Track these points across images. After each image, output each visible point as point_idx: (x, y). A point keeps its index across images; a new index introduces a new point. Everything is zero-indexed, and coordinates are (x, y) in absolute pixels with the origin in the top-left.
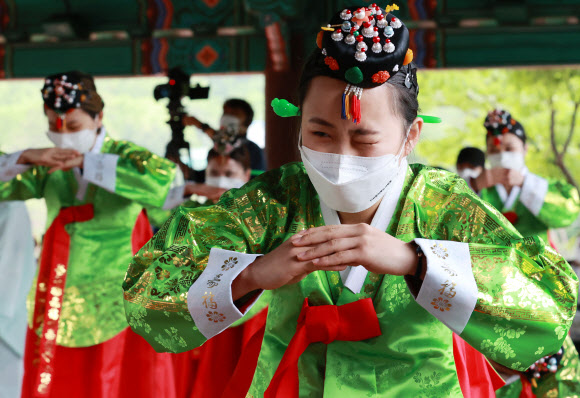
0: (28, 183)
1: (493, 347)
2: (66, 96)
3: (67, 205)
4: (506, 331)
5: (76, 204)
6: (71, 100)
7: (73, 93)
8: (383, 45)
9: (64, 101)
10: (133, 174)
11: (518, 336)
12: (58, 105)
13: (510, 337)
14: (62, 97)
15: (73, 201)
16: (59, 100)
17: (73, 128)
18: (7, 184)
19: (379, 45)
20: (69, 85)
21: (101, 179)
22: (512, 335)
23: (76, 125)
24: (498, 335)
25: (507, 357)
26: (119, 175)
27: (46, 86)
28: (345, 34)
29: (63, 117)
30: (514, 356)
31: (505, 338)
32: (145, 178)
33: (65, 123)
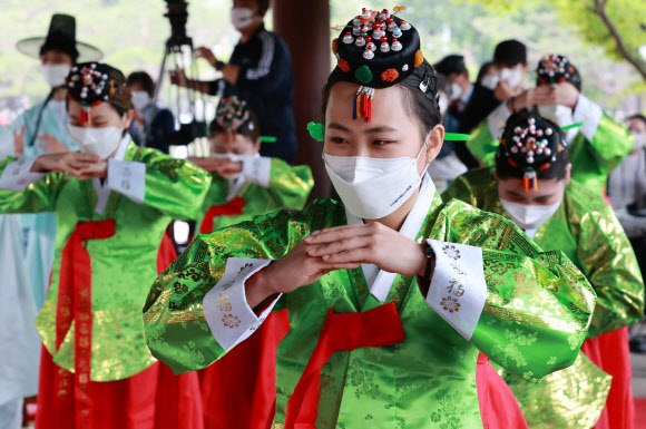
0: (40, 193)
1: (503, 353)
2: (94, 87)
3: (84, 219)
4: (517, 337)
5: (95, 219)
6: (99, 91)
7: (103, 83)
8: (390, 45)
9: (91, 92)
10: (165, 182)
11: (529, 343)
12: (84, 95)
13: (521, 344)
14: (89, 87)
15: (91, 215)
16: (85, 89)
17: (98, 123)
18: (20, 194)
19: (387, 45)
20: (99, 74)
21: (128, 187)
22: (523, 341)
23: (101, 120)
24: (509, 341)
25: (518, 365)
26: (148, 183)
27: (71, 74)
28: (355, 37)
29: (88, 109)
30: (525, 364)
31: (517, 344)
32: (177, 186)
33: (90, 117)
